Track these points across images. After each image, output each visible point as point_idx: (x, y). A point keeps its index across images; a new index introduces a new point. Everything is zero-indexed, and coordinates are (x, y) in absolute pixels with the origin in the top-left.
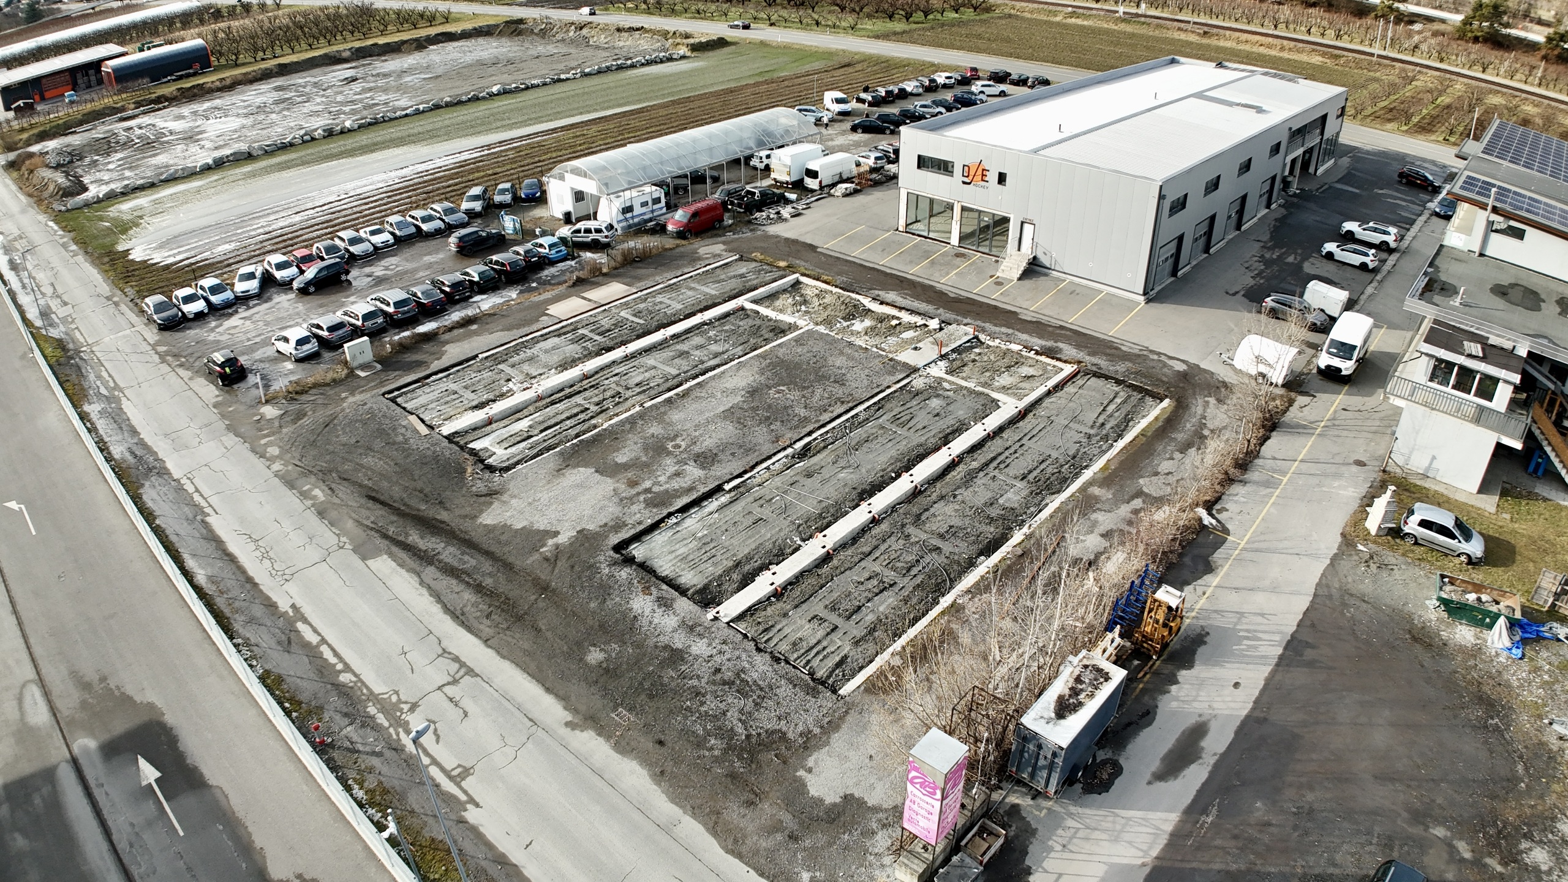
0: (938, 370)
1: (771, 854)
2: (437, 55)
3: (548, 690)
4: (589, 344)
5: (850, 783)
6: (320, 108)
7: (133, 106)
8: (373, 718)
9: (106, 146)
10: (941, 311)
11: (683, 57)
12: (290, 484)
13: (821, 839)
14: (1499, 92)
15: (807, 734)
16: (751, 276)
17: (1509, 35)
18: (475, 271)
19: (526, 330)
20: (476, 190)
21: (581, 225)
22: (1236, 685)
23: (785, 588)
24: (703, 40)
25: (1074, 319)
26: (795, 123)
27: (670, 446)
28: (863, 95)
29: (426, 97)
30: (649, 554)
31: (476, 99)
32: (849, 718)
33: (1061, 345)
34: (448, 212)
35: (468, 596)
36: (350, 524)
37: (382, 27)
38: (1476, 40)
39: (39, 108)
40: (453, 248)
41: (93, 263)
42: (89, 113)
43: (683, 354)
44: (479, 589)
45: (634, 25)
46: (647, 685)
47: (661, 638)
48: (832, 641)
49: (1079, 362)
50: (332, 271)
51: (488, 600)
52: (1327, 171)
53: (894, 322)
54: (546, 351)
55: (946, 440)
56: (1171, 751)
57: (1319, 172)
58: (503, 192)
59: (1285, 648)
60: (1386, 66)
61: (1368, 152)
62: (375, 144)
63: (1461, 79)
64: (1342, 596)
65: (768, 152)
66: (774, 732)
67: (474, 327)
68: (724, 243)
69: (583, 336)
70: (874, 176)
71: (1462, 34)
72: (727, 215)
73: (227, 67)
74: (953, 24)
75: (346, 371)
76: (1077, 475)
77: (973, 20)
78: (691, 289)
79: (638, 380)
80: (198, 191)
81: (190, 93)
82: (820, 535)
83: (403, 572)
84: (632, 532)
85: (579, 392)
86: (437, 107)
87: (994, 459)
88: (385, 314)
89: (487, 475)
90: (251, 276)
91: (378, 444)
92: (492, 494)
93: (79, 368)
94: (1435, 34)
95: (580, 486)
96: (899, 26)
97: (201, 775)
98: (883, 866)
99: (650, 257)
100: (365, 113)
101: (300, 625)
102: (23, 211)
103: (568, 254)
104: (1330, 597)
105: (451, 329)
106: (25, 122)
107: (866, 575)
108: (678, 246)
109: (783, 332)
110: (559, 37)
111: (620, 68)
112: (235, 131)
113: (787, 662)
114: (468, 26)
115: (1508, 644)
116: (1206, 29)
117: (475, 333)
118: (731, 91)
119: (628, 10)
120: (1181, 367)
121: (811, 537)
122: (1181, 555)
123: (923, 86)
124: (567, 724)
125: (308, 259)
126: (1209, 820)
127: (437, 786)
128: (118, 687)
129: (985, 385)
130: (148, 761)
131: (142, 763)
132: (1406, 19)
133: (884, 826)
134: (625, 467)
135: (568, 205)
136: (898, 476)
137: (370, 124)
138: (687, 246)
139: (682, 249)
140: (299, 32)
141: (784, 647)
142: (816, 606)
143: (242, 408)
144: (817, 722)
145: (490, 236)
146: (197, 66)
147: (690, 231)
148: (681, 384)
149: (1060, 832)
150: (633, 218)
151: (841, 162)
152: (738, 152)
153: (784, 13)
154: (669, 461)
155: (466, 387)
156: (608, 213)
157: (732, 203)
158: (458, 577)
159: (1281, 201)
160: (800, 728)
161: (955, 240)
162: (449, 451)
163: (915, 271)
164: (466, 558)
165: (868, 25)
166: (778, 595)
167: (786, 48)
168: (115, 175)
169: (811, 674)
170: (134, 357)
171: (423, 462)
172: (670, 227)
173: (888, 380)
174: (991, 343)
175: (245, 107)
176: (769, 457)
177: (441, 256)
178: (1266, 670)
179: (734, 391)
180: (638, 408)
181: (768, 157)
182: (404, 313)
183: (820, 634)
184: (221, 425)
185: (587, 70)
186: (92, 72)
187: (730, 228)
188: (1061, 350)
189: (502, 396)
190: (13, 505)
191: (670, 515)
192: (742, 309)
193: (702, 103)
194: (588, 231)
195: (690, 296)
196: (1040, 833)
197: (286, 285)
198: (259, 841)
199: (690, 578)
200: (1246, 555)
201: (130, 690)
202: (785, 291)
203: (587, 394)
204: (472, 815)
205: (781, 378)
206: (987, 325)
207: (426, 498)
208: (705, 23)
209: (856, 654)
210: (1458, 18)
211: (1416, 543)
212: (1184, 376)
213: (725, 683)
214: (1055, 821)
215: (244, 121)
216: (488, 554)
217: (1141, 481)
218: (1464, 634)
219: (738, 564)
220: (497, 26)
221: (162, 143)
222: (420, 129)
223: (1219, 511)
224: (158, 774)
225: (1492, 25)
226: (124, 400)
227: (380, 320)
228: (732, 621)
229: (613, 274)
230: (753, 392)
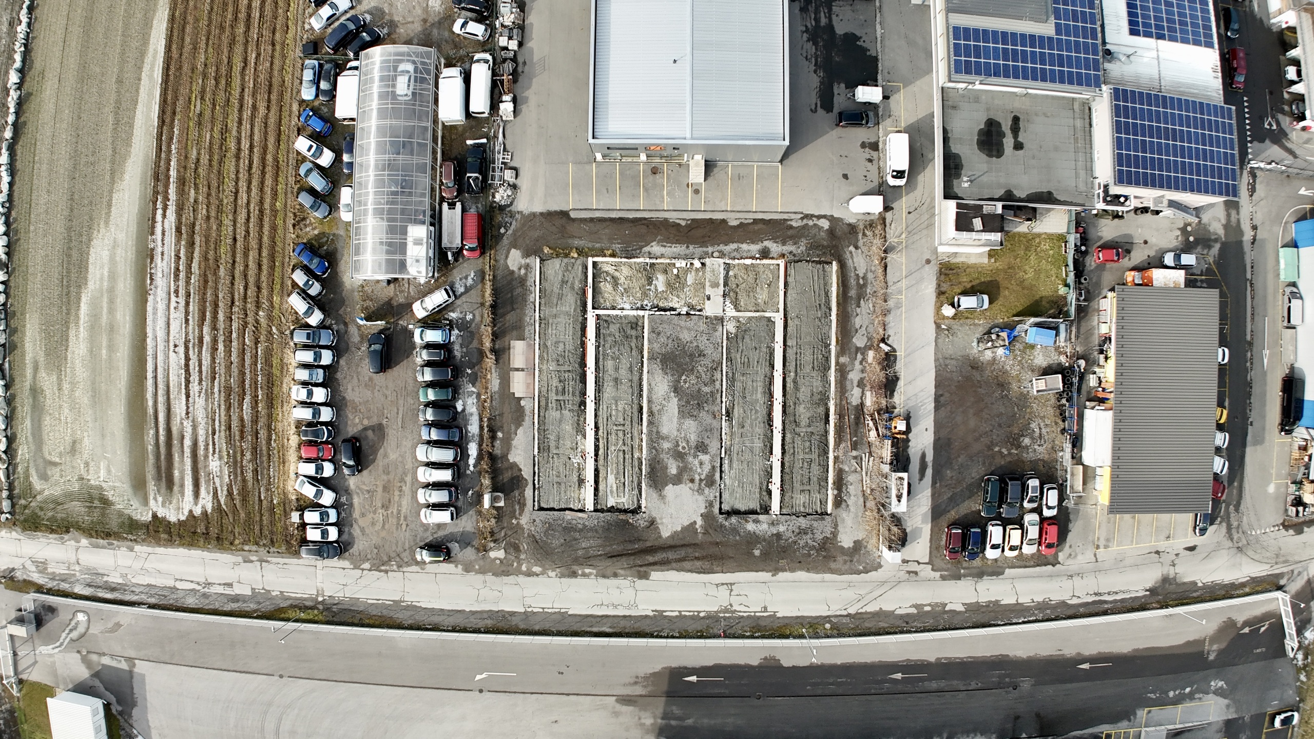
0: (731, 311)
1: (850, 568)
3: (757, 571)
4: (569, 406)
5: (852, 537)
8: (724, 616)
10: (691, 247)
12: (572, 576)
15: (832, 533)
22: (926, 429)
25: (755, 206)
27: (681, 450)
30: (731, 506)
32: (837, 519)
33: (765, 242)
35: (698, 563)
36: (622, 572)
43: (616, 382)
44: (697, 558)
46: (779, 550)
47: (768, 533)
48: (812, 496)
49: (783, 256)
51: (705, 560)
53: (675, 271)
55: (772, 367)
56: (919, 468)
59: (935, 401)
66: (824, 538)
69: (558, 402)
76: (830, 352)
78: (554, 316)
79: (620, 416)
82: (773, 456)
83: (667, 572)
84: (717, 502)
85: (607, 443)
87: (796, 365)
89: (636, 515)
92: (651, 523)
93: (349, 609)
95: (676, 495)
101: (666, 614)
104: (941, 365)
107: (800, 462)
109: (637, 325)
113: (807, 514)
117: (508, 439)
120: (827, 224)
121: (771, 459)
124: (772, 576)
126: (939, 483)
127: (763, 616)
129: (756, 306)
130: (687, 677)
134: (680, 474)
141: (802, 510)
142: (797, 487)
143: (481, 563)
144: (831, 527)
148: (641, 406)
154: (690, 459)
155: (558, 477)
158: (685, 560)
160: (829, 532)
161: (643, 158)
162: (603, 515)
163: (643, 206)
164: (678, 552)
166: (783, 491)
169: (817, 513)
171: (606, 530)
173: (718, 335)
174: (734, 263)
176: (721, 428)
178: (933, 417)
179: (668, 396)
180: (644, 437)
183: (807, 496)
188: (769, 250)
189: (580, 469)
192: (598, 317)
195: (561, 324)
199: (752, 506)
200: (906, 359)
201: (650, 671)
204: (779, 615)
206: (722, 247)
207: (633, 543)
209: (822, 497)
212: (831, 233)
213: (798, 534)
216: (683, 546)
217: (854, 341)
219: (760, 489)
223: (888, 340)
224: (695, 677)
228: (780, 512)
229: (500, 332)
230: (676, 390)
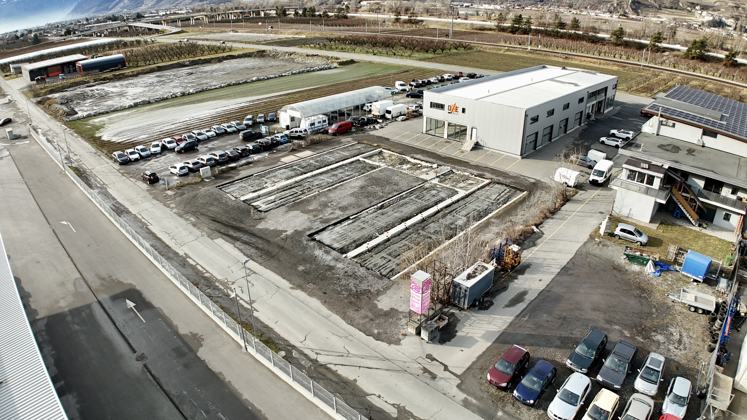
0: (436, 181)
1: (364, 325)
2: (228, 64)
3: (284, 278)
4: (298, 172)
5: (393, 304)
6: (178, 84)
7: (93, 81)
8: (218, 286)
9: (84, 97)
10: (438, 161)
11: (336, 68)
12: (181, 216)
13: (382, 320)
14: (698, 79)
15: (378, 291)
16: (362, 149)
17: (709, 55)
18: (250, 146)
19: (273, 166)
20: (250, 117)
21: (294, 130)
22: (540, 280)
23: (372, 249)
24: (344, 60)
25: (492, 165)
26: (382, 92)
27: (329, 205)
28: (412, 83)
29: (225, 81)
30: (321, 238)
31: (246, 82)
32: (393, 286)
33: (485, 173)
34: (238, 124)
35: (253, 250)
36: (206, 229)
37: (202, 52)
38: (693, 58)
39: (47, 80)
40: (241, 137)
41: (86, 140)
42: (73, 83)
43: (334, 175)
44: (257, 248)
45: (314, 54)
46: (320, 277)
47: (326, 263)
48: (389, 264)
49: (492, 179)
50: (191, 145)
51: (261, 252)
52: (609, 112)
53: (419, 166)
54: (281, 174)
55: (436, 204)
56: (513, 299)
57: (605, 112)
58: (260, 117)
59: (561, 270)
60: (646, 70)
61: (630, 104)
62: (204, 99)
63: (681, 74)
64: (586, 255)
65: (370, 104)
66: (366, 290)
67: (252, 165)
68: (352, 137)
69: (295, 169)
70: (415, 113)
71: (687, 56)
72: (353, 128)
73: (133, 67)
74: (454, 54)
75: (200, 179)
76: (486, 215)
77: (463, 53)
78: (338, 153)
79: (317, 183)
80: (128, 115)
81: (119, 77)
82: (386, 233)
83: (228, 243)
84: (315, 231)
85: (294, 187)
86: (229, 85)
87: (454, 210)
88: (215, 160)
89: (259, 213)
90: (157, 146)
91: (215, 203)
92: (261, 219)
93: (86, 177)
94: (674, 56)
95: (295, 216)
96: (430, 55)
97: (152, 304)
98: (404, 329)
99: (322, 142)
100: (198, 87)
101: (188, 259)
102: (49, 121)
103: (288, 141)
104: (581, 255)
105: (242, 166)
106: (42, 86)
107: (403, 245)
108: (333, 138)
109: (375, 168)
110: (281, 58)
111: (308, 71)
112: (141, 93)
113: (372, 270)
114: (241, 53)
115: (654, 271)
116: (567, 56)
117: (252, 167)
118: (356, 81)
119: (311, 48)
120: (533, 181)
121: (383, 233)
122: (524, 241)
123: (438, 79)
124: (291, 288)
125: (180, 140)
126: (525, 319)
127: (243, 306)
128: (116, 279)
129: (453, 186)
130: (130, 300)
131: (128, 301)
132: (661, 50)
133: (405, 317)
134: (312, 211)
135: (288, 123)
136: (417, 215)
137: (200, 91)
138: (337, 138)
139: (335, 139)
140: (164, 53)
141: (370, 266)
142: (383, 254)
143: (158, 191)
144: (382, 287)
145: (256, 133)
146: (120, 66)
147: (338, 133)
148: (334, 185)
149: (469, 321)
150: (315, 128)
151: (401, 107)
152: (358, 103)
153: (380, 50)
154: (329, 209)
155: (249, 185)
156: (304, 125)
157: (355, 123)
158: (249, 245)
159: (586, 123)
160: (376, 289)
161: (445, 136)
162: (244, 205)
163: (429, 148)
164: (252, 239)
165: (417, 55)
166: (369, 251)
167: (380, 64)
168: (89, 108)
169: (381, 274)
170: (110, 174)
171: (234, 208)
172: (330, 131)
173: (416, 184)
174: (457, 173)
175: (144, 84)
176: (368, 208)
177: (236, 141)
178: (553, 276)
179: (355, 187)
180: (317, 192)
181: (371, 106)
182: (223, 160)
183: (384, 262)
184: (150, 197)
185: (294, 72)
186: (71, 66)
187: (354, 132)
188: (485, 175)
189: (264, 188)
190: (64, 223)
191: (329, 226)
192: (359, 160)
193: (344, 86)
194: (296, 132)
195: (337, 156)
196: (461, 321)
197: (172, 150)
198: (175, 323)
199: (336, 245)
200: (550, 241)
201: (121, 279)
202: (376, 155)
203: (297, 188)
204: (255, 314)
205: (373, 183)
206: (456, 167)
207: (235, 220)
208: (345, 53)
209: (397, 268)
210: (686, 49)
211: (620, 238)
212: (534, 184)
213: (349, 276)
214: (467, 318)
215: (145, 89)
216: (260, 238)
217: (511, 217)
218: (635, 268)
219: (355, 241)
220: (253, 53)
221: (109, 96)
222: (222, 94)
223: (541, 227)
224: (134, 304)
225: (701, 51)
226: (108, 188)
227: (213, 162)
228: (352, 258)
229: (307, 148)
230: (362, 188)
